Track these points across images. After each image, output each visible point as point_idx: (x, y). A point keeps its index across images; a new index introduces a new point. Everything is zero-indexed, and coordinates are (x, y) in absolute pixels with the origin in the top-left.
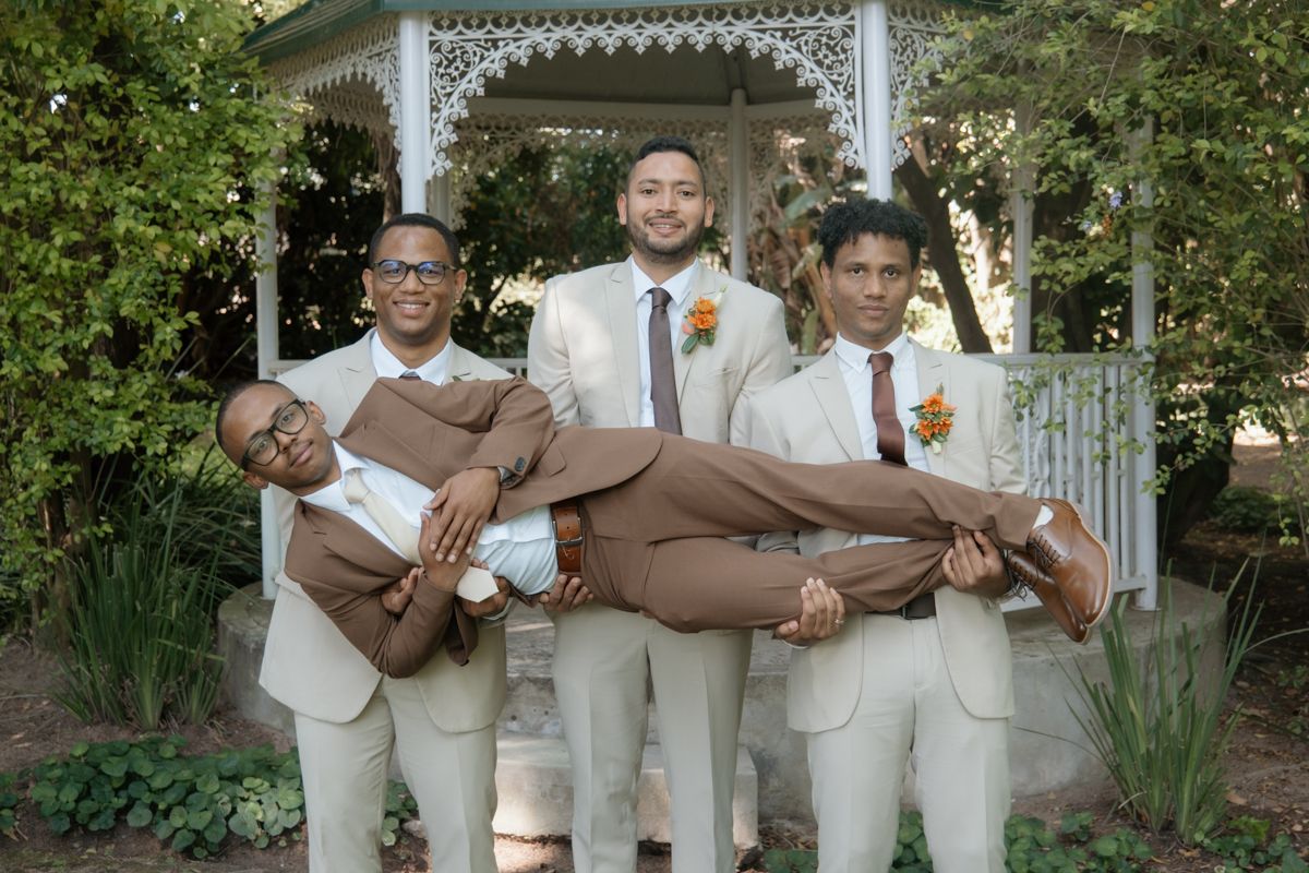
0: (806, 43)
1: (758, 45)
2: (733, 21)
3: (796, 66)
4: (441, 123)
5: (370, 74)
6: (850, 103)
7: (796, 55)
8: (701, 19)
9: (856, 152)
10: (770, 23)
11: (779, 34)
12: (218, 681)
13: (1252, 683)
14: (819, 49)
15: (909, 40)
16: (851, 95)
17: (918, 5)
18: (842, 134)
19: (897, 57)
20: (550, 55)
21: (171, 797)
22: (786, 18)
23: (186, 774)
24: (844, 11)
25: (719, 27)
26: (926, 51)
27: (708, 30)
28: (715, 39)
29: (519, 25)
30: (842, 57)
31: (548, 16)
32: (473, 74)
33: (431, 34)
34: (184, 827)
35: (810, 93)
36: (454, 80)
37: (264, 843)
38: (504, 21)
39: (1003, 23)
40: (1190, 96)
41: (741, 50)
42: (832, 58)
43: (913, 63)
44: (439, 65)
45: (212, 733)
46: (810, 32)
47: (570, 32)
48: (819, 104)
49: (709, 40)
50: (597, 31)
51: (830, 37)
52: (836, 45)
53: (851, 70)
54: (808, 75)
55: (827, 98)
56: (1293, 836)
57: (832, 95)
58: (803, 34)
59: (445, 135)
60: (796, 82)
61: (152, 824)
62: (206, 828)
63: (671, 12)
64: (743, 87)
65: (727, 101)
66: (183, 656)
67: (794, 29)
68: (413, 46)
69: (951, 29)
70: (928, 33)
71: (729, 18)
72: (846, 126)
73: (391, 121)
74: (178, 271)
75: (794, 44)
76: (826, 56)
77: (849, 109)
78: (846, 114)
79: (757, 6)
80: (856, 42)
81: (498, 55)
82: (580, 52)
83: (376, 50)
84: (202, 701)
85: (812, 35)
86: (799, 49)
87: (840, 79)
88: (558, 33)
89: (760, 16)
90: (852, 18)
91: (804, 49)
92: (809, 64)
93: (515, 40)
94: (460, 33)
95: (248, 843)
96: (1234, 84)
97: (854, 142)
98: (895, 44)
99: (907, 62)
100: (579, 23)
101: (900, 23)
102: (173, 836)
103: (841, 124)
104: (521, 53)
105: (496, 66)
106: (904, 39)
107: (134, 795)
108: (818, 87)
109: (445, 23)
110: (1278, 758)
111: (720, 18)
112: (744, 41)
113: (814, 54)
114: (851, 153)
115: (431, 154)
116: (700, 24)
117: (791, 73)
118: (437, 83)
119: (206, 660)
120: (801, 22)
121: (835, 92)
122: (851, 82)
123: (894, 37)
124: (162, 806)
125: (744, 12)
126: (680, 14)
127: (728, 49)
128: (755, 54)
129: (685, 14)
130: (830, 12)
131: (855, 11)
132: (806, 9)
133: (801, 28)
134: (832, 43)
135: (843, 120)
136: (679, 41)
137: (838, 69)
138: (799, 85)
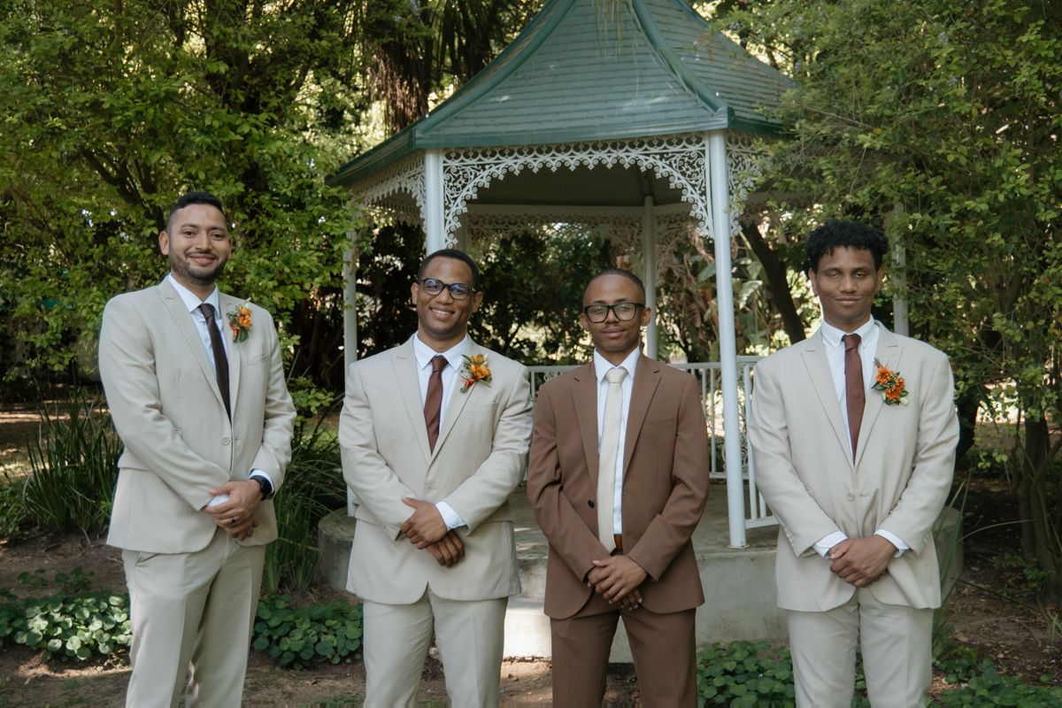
0: (675, 162)
1: (645, 163)
2: (630, 149)
3: (669, 176)
4: (450, 218)
5: (409, 188)
6: (703, 198)
7: (669, 169)
8: (609, 148)
9: (708, 228)
10: (653, 150)
11: (658, 157)
12: (315, 563)
13: (982, 568)
14: (683, 165)
15: (740, 159)
16: (704, 193)
17: (746, 137)
18: (699, 217)
19: (732, 169)
20: (517, 173)
21: (281, 632)
22: (662, 147)
23: (291, 617)
24: (698, 142)
25: (621, 153)
26: (751, 165)
27: (614, 155)
28: (618, 160)
29: (498, 155)
30: (698, 169)
31: (516, 149)
32: (470, 186)
33: (445, 162)
34: (288, 650)
35: (678, 192)
36: (458, 189)
37: (337, 660)
38: (489, 153)
39: (793, 145)
40: (910, 187)
41: (635, 167)
42: (691, 170)
43: (743, 173)
44: (449, 181)
45: (311, 596)
46: (677, 155)
47: (529, 159)
48: (684, 199)
49: (615, 161)
50: (546, 158)
51: (690, 158)
52: (694, 162)
53: (703, 177)
54: (677, 181)
55: (689, 195)
56: (997, 661)
57: (692, 193)
58: (673, 156)
59: (453, 223)
60: (669, 186)
61: (269, 648)
62: (301, 651)
63: (591, 145)
64: (652, 195)
65: (642, 204)
66: (293, 548)
67: (667, 154)
68: (433, 168)
69: (760, 149)
70: (753, 154)
71: (627, 147)
72: (701, 212)
73: (421, 216)
74: (287, 310)
75: (668, 162)
76: (687, 170)
77: (703, 201)
78: (701, 205)
79: (644, 140)
80: (706, 160)
81: (484, 174)
82: (535, 170)
83: (412, 173)
84: (305, 575)
85: (678, 157)
86: (670, 165)
87: (697, 183)
88: (522, 160)
90: (704, 146)
91: (674, 165)
92: (677, 175)
93: (496, 164)
94: (462, 161)
95: (328, 661)
96: (940, 179)
97: (706, 222)
98: (730, 161)
99: (739, 172)
100: (535, 153)
101: (734, 148)
102: (281, 656)
103: (698, 211)
104: (499, 172)
105: (484, 180)
106: (737, 158)
107: (259, 631)
109: (453, 155)
110: (993, 614)
111: (621, 147)
112: (636, 161)
113: (680, 168)
114: (704, 229)
115: (445, 235)
116: (609, 152)
117: (666, 180)
118: (448, 192)
119: (307, 550)
120: (671, 149)
121: (693, 191)
122: (703, 185)
123: (731, 156)
124: (275, 638)
125: (636, 144)
126: (597, 146)
127: (627, 166)
128: (643, 169)
129: (600, 146)
130: (689, 141)
131: (705, 142)
132: (675, 141)
133: (672, 153)
134: (691, 161)
135: (699, 208)
136: (597, 163)
137: (695, 177)
138: (671, 187)
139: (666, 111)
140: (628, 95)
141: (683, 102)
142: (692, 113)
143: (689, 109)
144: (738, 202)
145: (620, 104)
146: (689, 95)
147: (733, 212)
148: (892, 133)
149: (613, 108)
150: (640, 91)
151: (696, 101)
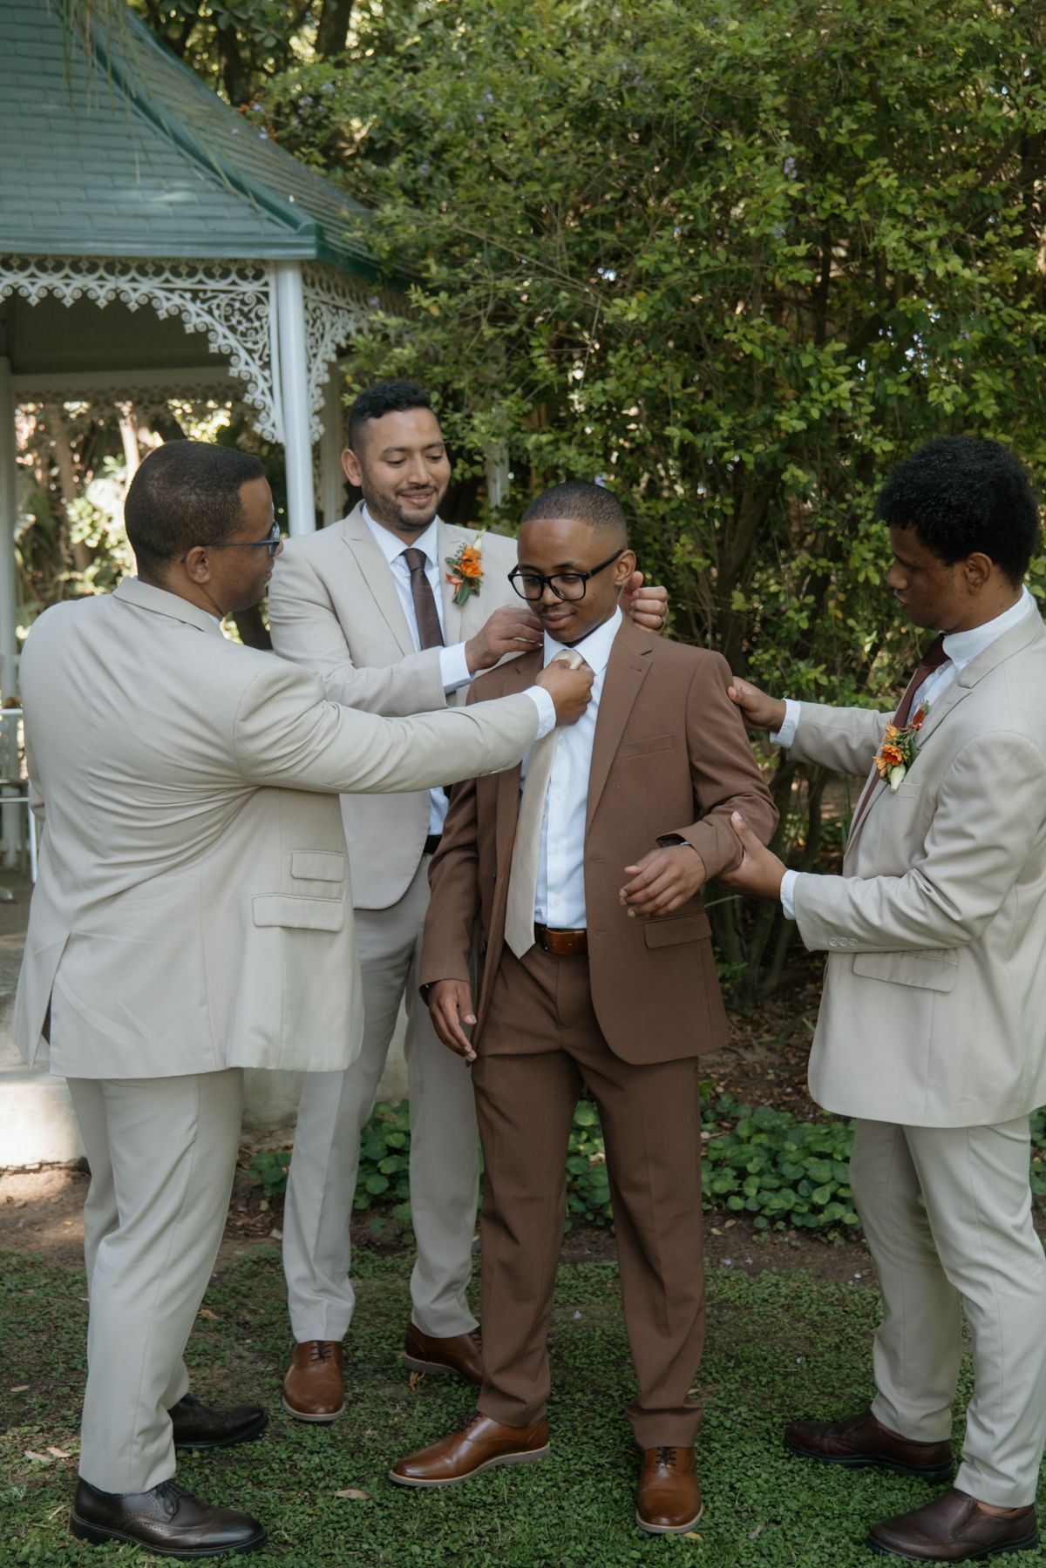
0: (218, 306)
1: (166, 305)
2: (138, 277)
3: (208, 330)
6: (267, 373)
7: (207, 318)
8: (101, 272)
9: (274, 425)
10: (179, 283)
11: (188, 295)
14: (232, 314)
15: (318, 312)
16: (267, 365)
17: (325, 277)
18: (259, 405)
19: (310, 330)
22: (196, 279)
24: (258, 276)
25: (123, 283)
26: (332, 325)
27: (110, 285)
28: (118, 295)
30: (257, 324)
35: (224, 360)
41: (148, 309)
42: (246, 324)
43: (322, 336)
46: (222, 296)
48: (233, 372)
49: (112, 296)
51: (243, 302)
52: (250, 311)
53: (266, 339)
54: (221, 341)
55: (242, 366)
57: (247, 364)
58: (214, 297)
60: (208, 348)
63: (68, 262)
67: (205, 292)
70: (334, 306)
71: (133, 273)
72: (263, 397)
75: (205, 306)
76: (239, 323)
77: (266, 379)
78: (262, 385)
79: (164, 264)
80: (270, 310)
85: (223, 299)
86: (210, 312)
87: (255, 347)
89: (167, 275)
90: (266, 284)
91: (216, 313)
92: (221, 329)
97: (272, 414)
98: (308, 316)
99: (318, 335)
101: (311, 293)
103: (257, 395)
106: (314, 311)
108: (232, 354)
111: (124, 272)
112: (150, 300)
113: (227, 319)
114: (268, 426)
116: (101, 278)
117: (202, 337)
120: (212, 285)
121: (250, 361)
122: (266, 351)
125: (150, 268)
126: (78, 265)
127: (133, 307)
128: (162, 314)
129: (84, 265)
130: (243, 277)
131: (269, 277)
132: (217, 271)
133: (213, 291)
134: (246, 309)
135: (259, 391)
136: (78, 295)
137: (253, 336)
138: (212, 351)
139: (203, 218)
140: (119, 181)
141: (227, 205)
142: (252, 226)
143: (243, 219)
144: (318, 385)
145: (111, 195)
146: (235, 195)
147: (312, 401)
148: (660, 300)
149: (100, 201)
150: (143, 176)
151: (251, 206)
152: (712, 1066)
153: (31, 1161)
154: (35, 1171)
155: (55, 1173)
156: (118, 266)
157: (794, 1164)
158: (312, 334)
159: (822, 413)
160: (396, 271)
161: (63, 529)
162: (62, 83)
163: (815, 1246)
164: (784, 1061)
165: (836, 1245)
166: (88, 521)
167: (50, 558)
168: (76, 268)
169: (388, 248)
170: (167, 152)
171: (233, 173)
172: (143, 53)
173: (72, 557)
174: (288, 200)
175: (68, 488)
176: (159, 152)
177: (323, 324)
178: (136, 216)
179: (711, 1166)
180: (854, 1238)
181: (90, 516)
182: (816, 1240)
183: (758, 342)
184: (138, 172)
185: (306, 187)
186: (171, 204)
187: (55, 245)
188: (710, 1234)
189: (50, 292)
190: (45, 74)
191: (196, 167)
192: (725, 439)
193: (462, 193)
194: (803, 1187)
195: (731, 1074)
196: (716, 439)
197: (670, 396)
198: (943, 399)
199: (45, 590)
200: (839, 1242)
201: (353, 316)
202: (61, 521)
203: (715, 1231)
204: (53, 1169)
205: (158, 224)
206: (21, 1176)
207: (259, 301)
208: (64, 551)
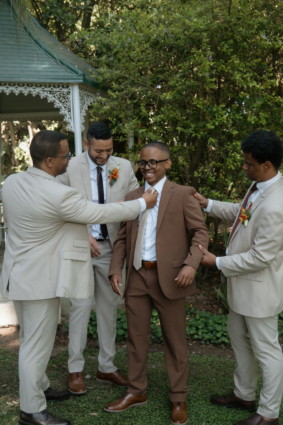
1: (43, 95)
2: (35, 88)
3: (54, 102)
6: (69, 113)
7: (54, 98)
8: (26, 86)
9: (71, 127)
10: (46, 89)
11: (49, 92)
14: (60, 97)
16: (69, 111)
17: (85, 88)
18: (67, 122)
19: (81, 102)
22: (51, 88)
24: (67, 87)
25: (31, 89)
26: (87, 100)
27: (28, 90)
28: (30, 92)
30: (67, 100)
35: (58, 110)
41: (38, 96)
42: (64, 100)
43: (84, 103)
46: (58, 92)
48: (61, 113)
49: (28, 93)
51: (63, 94)
52: (65, 96)
53: (69, 104)
54: (57, 104)
55: (63, 111)
57: (64, 111)
58: (56, 93)
60: (54, 106)
63: (17, 84)
67: (53, 91)
70: (88, 95)
71: (34, 87)
72: (68, 120)
75: (53, 95)
76: (62, 100)
77: (69, 115)
78: (68, 116)
79: (42, 84)
80: (70, 96)
86: (54, 97)
87: (67, 106)
89: (43, 87)
91: (56, 97)
92: (57, 101)
97: (71, 124)
98: (81, 98)
99: (83, 103)
101: (81, 92)
103: (67, 119)
106: (82, 96)
108: (60, 108)
111: (32, 86)
112: (39, 94)
113: (59, 99)
116: (26, 88)
117: (52, 104)
120: (55, 89)
122: (69, 107)
125: (39, 85)
126: (19, 84)
127: (34, 95)
128: (42, 97)
129: (21, 84)
130: (63, 87)
131: (70, 88)
132: (56, 86)
133: (55, 91)
134: (64, 96)
135: (68, 118)
136: (19, 92)
137: (66, 103)
138: (55, 107)
139: (53, 72)
140: (30, 62)
141: (59, 68)
142: (66, 74)
143: (63, 72)
144: (83, 116)
145: (28, 66)
146: (61, 66)
147: (81, 120)
148: (175, 93)
149: (26, 67)
150: (37, 60)
151: (66, 69)
152: (189, 300)
153: (6, 324)
154: (7, 327)
155: (13, 328)
156: (30, 85)
157: (211, 326)
158: (82, 103)
159: (219, 124)
160: (104, 86)
161: (12, 155)
162: (15, 36)
163: (217, 348)
164: (208, 298)
165: (223, 348)
166: (19, 153)
167: (9, 163)
168: (19, 85)
169: (102, 80)
170: (43, 54)
171: (61, 60)
172: (36, 28)
173: (15, 163)
174: (75, 67)
175: (14, 144)
176: (41, 54)
177: (85, 100)
178: (35, 71)
179: (189, 327)
180: (228, 346)
181: (20, 152)
182: (218, 347)
183: (202, 104)
184: (35, 60)
185: (80, 63)
186: (44, 68)
187: (13, 79)
188: (189, 345)
189: (12, 92)
190: (11, 33)
191: (51, 58)
192: (192, 130)
193: (121, 65)
194: (214, 333)
195: (194, 302)
196: (190, 131)
197: (178, 119)
198: (251, 120)
199: (8, 171)
200: (224, 347)
201: (92, 98)
202: (12, 153)
203: (190, 344)
204: (12, 327)
205: (41, 73)
206: (4, 329)
207: (68, 94)
208: (13, 161)
